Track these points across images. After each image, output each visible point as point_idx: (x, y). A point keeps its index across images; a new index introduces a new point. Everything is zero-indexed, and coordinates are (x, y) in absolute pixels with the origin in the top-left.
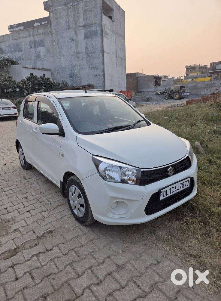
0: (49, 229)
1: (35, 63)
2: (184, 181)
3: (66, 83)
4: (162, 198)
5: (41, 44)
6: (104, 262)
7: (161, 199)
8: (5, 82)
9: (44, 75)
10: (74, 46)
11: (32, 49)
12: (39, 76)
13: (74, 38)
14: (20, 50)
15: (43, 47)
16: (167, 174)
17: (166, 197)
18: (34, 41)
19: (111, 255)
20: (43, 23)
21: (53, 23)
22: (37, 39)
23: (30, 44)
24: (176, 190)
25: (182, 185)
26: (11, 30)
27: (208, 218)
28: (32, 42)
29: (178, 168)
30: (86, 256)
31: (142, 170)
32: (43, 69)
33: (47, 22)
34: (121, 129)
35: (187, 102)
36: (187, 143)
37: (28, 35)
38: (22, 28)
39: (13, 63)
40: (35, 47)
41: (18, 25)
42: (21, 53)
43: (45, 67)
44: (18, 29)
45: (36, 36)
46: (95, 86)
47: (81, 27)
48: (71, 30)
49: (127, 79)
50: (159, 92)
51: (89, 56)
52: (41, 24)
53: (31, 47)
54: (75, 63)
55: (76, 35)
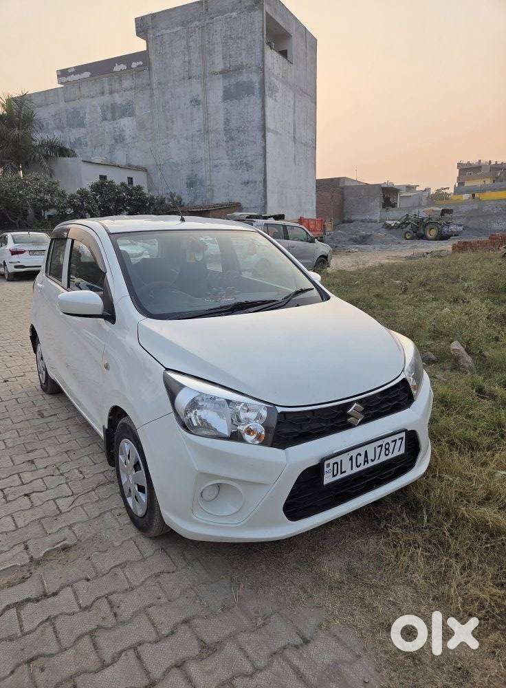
0: (65, 542)
1: (111, 152)
2: (389, 440)
3: (180, 198)
4: (328, 479)
5: (127, 111)
6: (172, 633)
7: (325, 483)
8: (42, 195)
9: (130, 180)
10: (199, 115)
11: (106, 123)
12: (117, 183)
13: (201, 98)
14: (81, 124)
15: (132, 118)
16: (346, 422)
17: (339, 476)
18: (112, 105)
19: (193, 618)
20: (134, 65)
21: (155, 65)
22: (118, 99)
23: (104, 112)
24: (366, 461)
25: (384, 450)
26: (64, 79)
27: (447, 534)
28: (107, 107)
29: (376, 407)
30: (135, 614)
31: (280, 410)
32: (129, 167)
33: (141, 63)
34: (250, 309)
35: (454, 247)
36: (408, 346)
37: (98, 91)
38: (87, 74)
39: (63, 152)
40: (114, 118)
41: (79, 69)
42: (83, 130)
43: (135, 162)
44: (77, 77)
45: (116, 94)
46: (244, 205)
47: (216, 74)
48: (194, 81)
49: (320, 192)
50: (392, 223)
51: (232, 138)
52: (129, 67)
53: (105, 119)
54: (200, 154)
55: (205, 91)
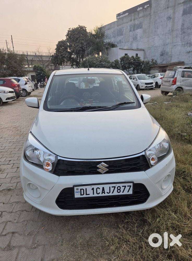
1: (131, 44)
2: (120, 185)
3: (156, 61)
5: (139, 26)
8: (102, 62)
9: (137, 55)
10: (170, 24)
11: (131, 32)
13: (172, 16)
14: (122, 35)
15: (141, 29)
16: (96, 171)
17: (85, 196)
18: (134, 25)
20: (146, 7)
21: (153, 5)
22: (137, 22)
23: (131, 28)
24: (103, 192)
25: (116, 189)
26: (118, 17)
28: (132, 26)
32: (138, 50)
33: (148, 5)
37: (129, 20)
38: (127, 14)
39: (113, 46)
40: (134, 30)
41: (124, 12)
42: (122, 37)
43: (140, 48)
44: (124, 15)
45: (136, 20)
46: (186, 62)
47: (181, 3)
48: (169, 9)
51: (184, 32)
52: (143, 8)
53: (130, 31)
54: (168, 41)
55: (174, 13)
